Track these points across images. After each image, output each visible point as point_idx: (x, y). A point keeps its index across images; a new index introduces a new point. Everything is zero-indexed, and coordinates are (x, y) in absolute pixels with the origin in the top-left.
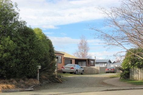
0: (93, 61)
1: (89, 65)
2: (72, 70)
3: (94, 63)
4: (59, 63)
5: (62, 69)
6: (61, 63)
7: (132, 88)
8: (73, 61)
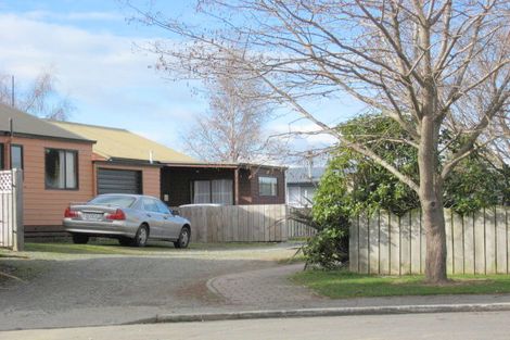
0: (273, 176)
1: (249, 199)
2: (116, 222)
3: (280, 187)
4: (66, 189)
5: (69, 220)
6: (77, 187)
7: (283, 311)
8: (152, 179)
